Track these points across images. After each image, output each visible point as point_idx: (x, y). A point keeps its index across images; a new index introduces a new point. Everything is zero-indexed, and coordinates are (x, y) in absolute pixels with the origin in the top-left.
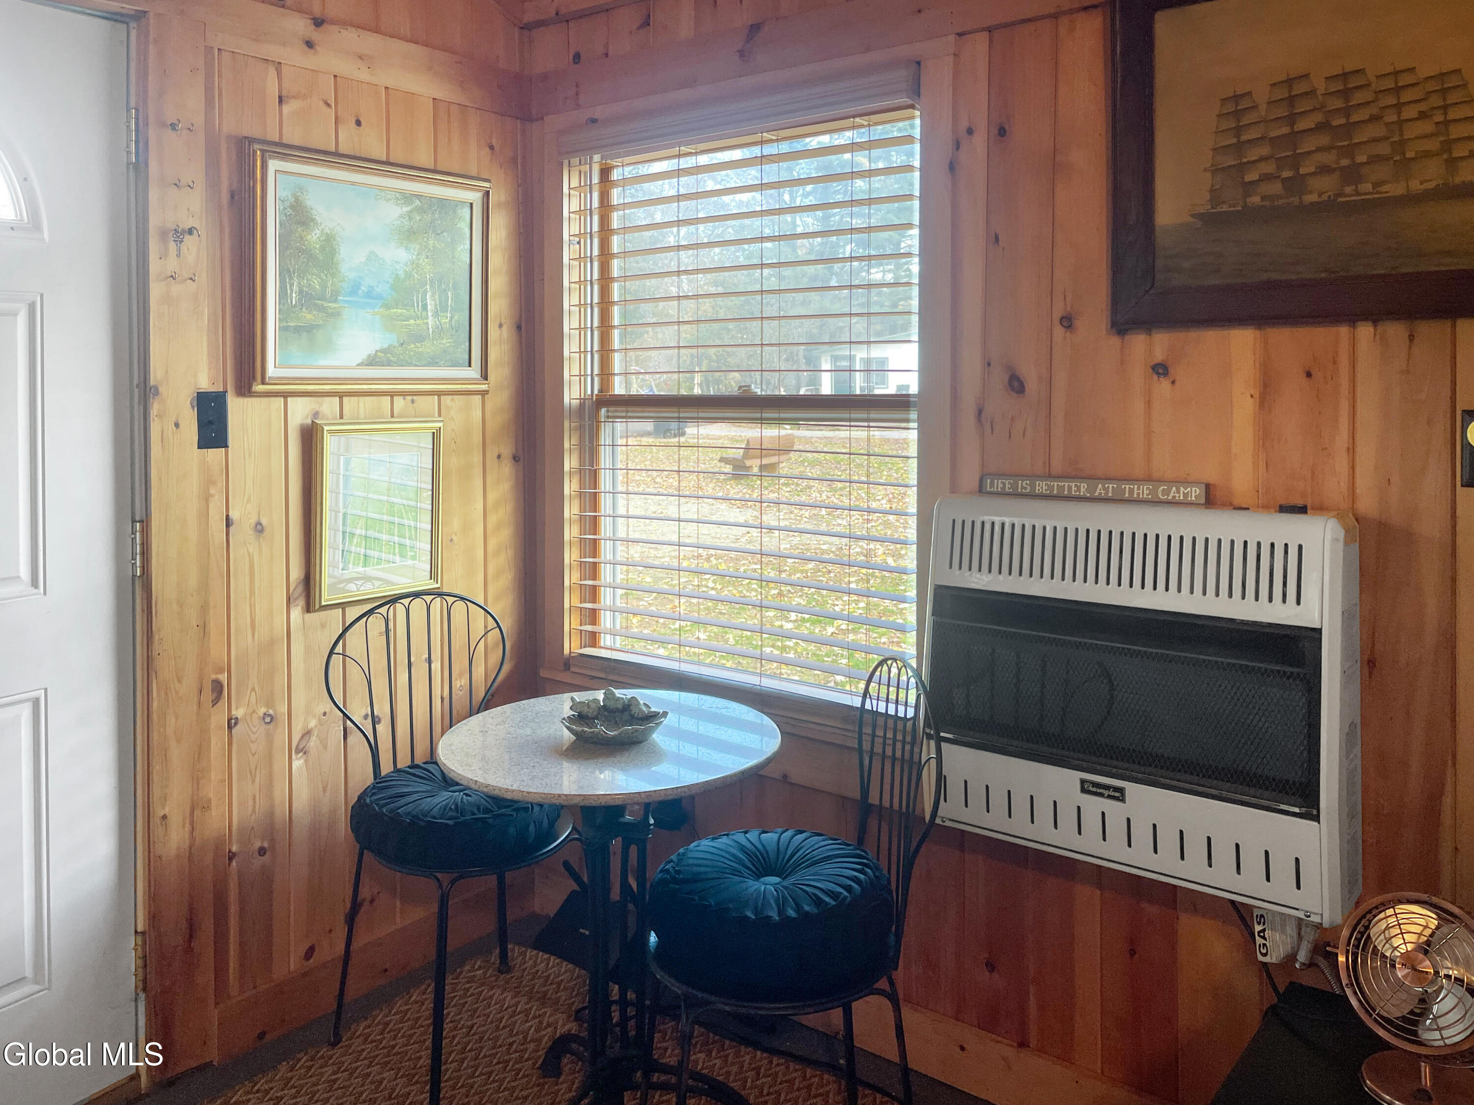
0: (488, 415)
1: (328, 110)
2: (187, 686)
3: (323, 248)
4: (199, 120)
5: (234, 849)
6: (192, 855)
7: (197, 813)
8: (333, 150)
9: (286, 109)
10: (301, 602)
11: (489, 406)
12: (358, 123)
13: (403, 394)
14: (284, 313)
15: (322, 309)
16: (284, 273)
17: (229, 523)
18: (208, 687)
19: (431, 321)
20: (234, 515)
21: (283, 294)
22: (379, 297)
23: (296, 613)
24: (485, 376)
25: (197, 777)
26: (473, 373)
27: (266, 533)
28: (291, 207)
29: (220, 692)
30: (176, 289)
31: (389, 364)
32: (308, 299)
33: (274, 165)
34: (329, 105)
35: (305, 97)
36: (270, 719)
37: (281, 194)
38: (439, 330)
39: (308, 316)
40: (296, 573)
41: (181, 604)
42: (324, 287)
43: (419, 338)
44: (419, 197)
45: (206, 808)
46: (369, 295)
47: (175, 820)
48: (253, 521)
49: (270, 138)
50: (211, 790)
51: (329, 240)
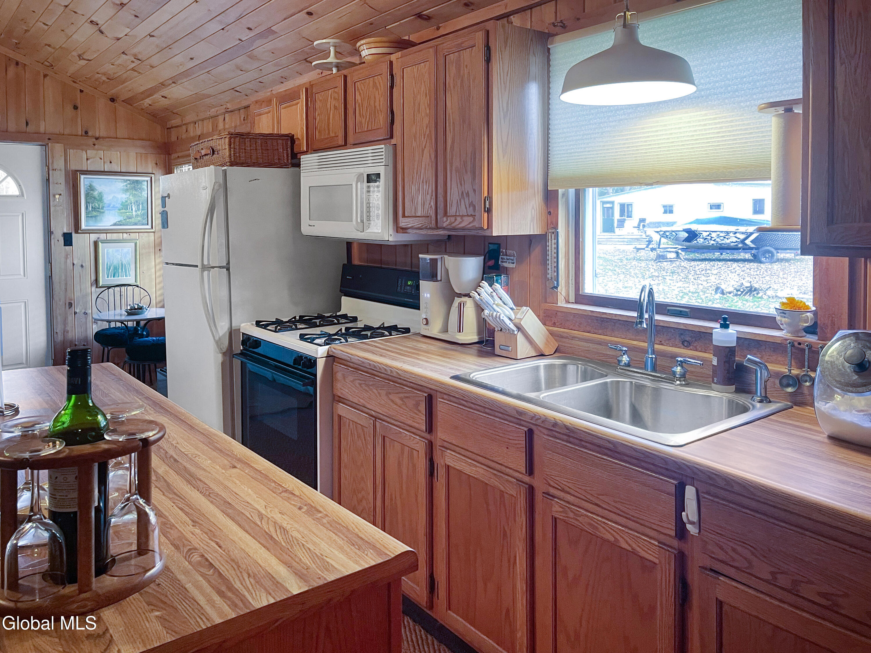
0: (156, 238)
1: (100, 160)
2: (62, 303)
3: (99, 196)
4: (63, 168)
5: (76, 343)
6: (64, 342)
7: (65, 333)
8: (103, 170)
9: (88, 162)
10: (95, 286)
11: (156, 236)
12: (111, 162)
13: (126, 233)
14: (87, 213)
15: (98, 211)
16: (87, 203)
17: (73, 264)
18: (67, 304)
19: (134, 213)
20: (75, 262)
21: (87, 208)
22: (117, 207)
23: (94, 288)
24: (152, 228)
25: (65, 323)
26: (149, 227)
27: (84, 267)
28: (89, 186)
29: (72, 306)
30: (58, 208)
31: (121, 225)
32: (94, 209)
33: (82, 177)
34: (101, 159)
35: (94, 158)
36: (85, 313)
37: (86, 183)
38: (137, 216)
39: (95, 213)
40: (93, 278)
41: (60, 283)
42: (99, 205)
43: (130, 218)
44: (129, 180)
45: (68, 332)
46: (114, 207)
47: (59, 334)
48: (80, 264)
49: (84, 169)
50: (68, 328)
51: (100, 194)
